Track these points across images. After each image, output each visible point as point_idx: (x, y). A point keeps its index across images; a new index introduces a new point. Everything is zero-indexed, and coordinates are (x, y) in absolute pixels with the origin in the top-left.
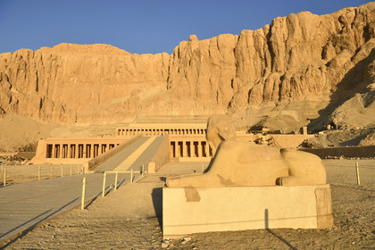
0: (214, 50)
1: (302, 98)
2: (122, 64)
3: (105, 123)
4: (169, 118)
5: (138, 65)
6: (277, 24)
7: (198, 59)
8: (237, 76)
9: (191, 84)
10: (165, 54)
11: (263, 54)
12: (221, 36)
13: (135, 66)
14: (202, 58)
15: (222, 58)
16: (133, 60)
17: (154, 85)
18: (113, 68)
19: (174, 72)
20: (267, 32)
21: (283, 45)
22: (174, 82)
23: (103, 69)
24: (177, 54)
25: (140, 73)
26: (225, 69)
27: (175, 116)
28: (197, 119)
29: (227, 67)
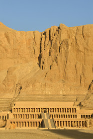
0: (79, 38)
4: (43, 97)
5: (11, 41)
7: (66, 48)
9: (61, 68)
12: (86, 26)
14: (70, 47)
15: (86, 46)
17: (26, 61)
19: (45, 54)
22: (46, 63)
24: (48, 36)
25: (14, 49)
26: (88, 55)
27: (48, 95)
28: (65, 98)
29: (90, 54)
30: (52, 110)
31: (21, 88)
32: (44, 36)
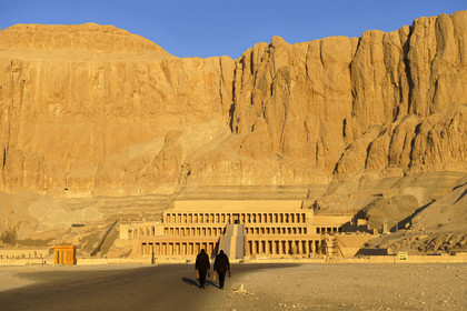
0: (314, 65)
1: (439, 167)
2: (145, 78)
3: (121, 192)
4: (237, 190)
5: (174, 79)
6: (419, 31)
7: (285, 85)
8: (353, 114)
9: (274, 129)
10: (226, 59)
11: (396, 80)
12: (327, 41)
14: (293, 84)
15: (327, 82)
16: (165, 69)
17: (205, 119)
19: (243, 102)
20: (405, 39)
21: (427, 67)
22: (243, 121)
23: (108, 87)
24: (248, 64)
25: (179, 95)
26: (333, 101)
27: (247, 187)
28: (282, 192)
29: (336, 98)
30: (252, 219)
31: (189, 174)
32: (240, 66)
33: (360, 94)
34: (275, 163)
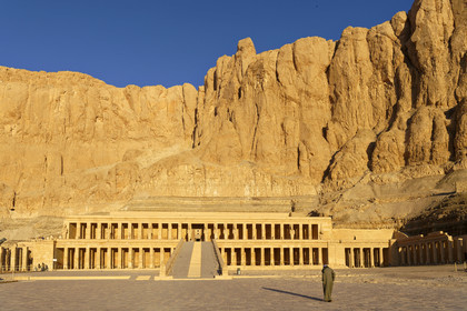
0: (286, 72)
2: (107, 104)
5: (137, 106)
6: (428, 5)
8: (334, 121)
9: (244, 134)
10: (189, 87)
11: (391, 74)
12: (301, 43)
13: (132, 108)
14: (266, 79)
16: (128, 96)
18: (89, 110)
19: (206, 117)
20: (402, 26)
24: (211, 83)
25: (142, 120)
26: (310, 107)
27: (212, 198)
29: (313, 104)
30: (226, 233)
33: (343, 97)
34: (247, 170)
